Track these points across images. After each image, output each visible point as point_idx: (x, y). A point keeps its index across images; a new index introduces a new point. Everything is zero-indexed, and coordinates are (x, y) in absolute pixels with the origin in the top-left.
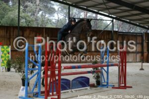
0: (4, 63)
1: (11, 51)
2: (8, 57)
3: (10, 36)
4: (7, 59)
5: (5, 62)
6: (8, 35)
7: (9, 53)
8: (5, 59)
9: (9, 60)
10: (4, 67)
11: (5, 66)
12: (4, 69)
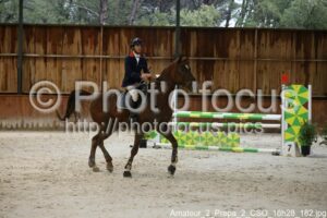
0: (292, 132)
1: (313, 99)
2: (305, 115)
3: (307, 56)
4: (301, 120)
5: (297, 129)
6: (302, 54)
7: (306, 106)
8: (296, 122)
9: (306, 124)
10: (292, 143)
11: (297, 140)
12: (293, 148)
